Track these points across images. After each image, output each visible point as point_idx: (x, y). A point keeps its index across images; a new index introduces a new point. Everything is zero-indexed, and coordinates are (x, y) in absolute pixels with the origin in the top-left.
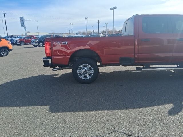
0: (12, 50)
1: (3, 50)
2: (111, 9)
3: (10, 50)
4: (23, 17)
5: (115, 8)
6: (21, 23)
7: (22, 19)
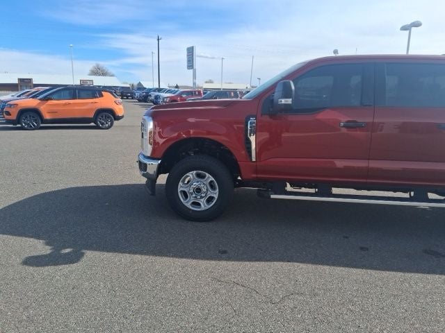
0: (122, 117)
1: (102, 117)
2: (404, 28)
3: (118, 118)
4: (193, 47)
5: (417, 24)
6: (189, 61)
7: (191, 51)
